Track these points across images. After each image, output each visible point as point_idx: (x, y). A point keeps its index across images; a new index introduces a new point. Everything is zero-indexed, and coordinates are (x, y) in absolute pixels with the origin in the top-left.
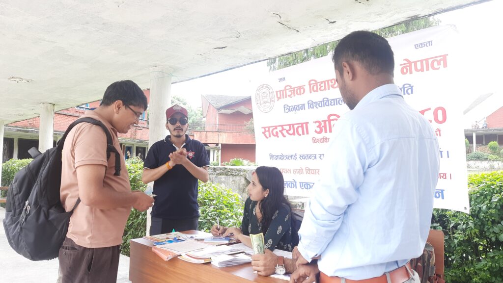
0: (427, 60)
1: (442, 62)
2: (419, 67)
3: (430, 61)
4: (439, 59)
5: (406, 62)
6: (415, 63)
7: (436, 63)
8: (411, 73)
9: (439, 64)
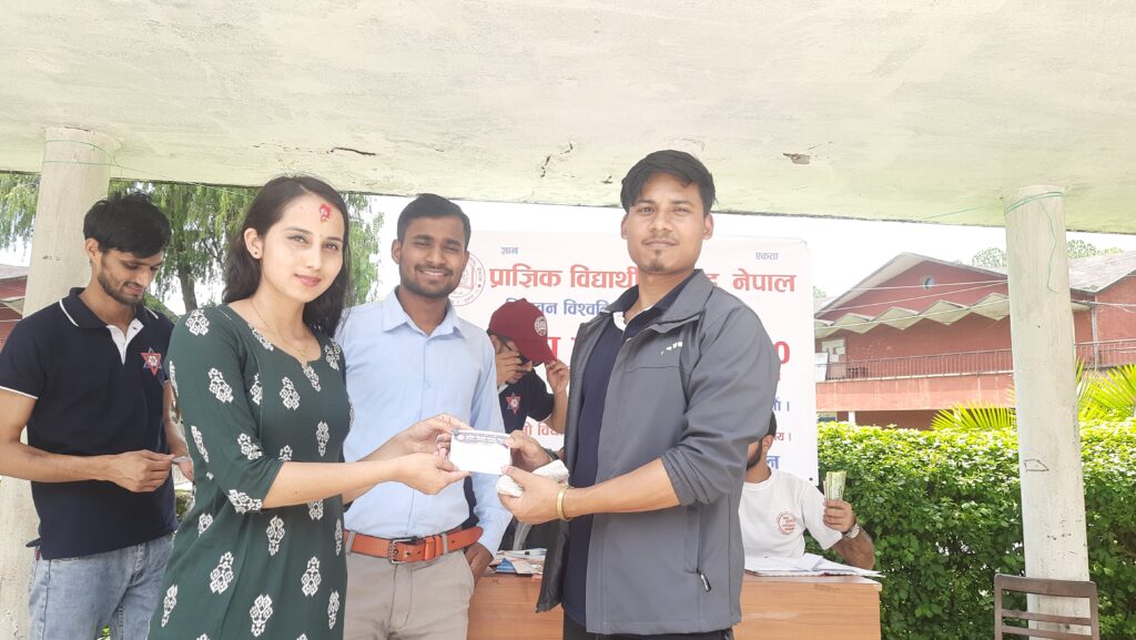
0: (770, 277)
1: (788, 284)
2: (759, 283)
3: (774, 279)
4: (785, 279)
5: (740, 273)
6: (755, 277)
7: (781, 284)
8: (747, 289)
9: (785, 285)
